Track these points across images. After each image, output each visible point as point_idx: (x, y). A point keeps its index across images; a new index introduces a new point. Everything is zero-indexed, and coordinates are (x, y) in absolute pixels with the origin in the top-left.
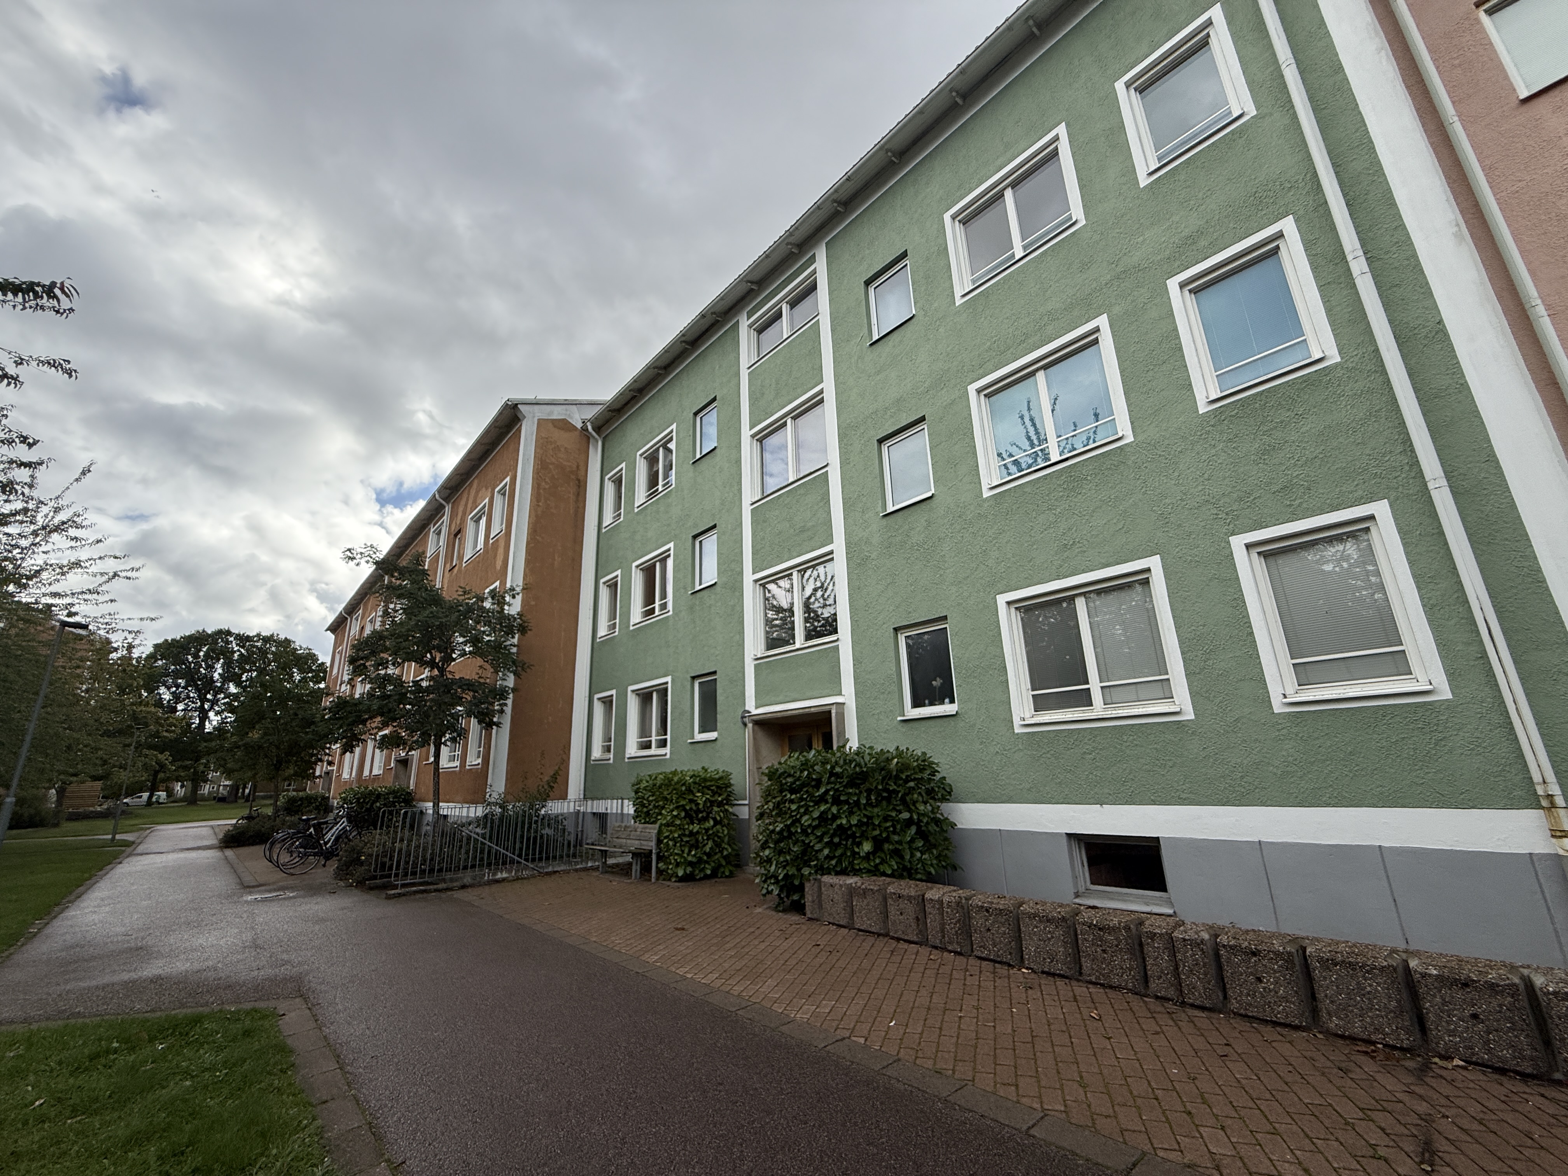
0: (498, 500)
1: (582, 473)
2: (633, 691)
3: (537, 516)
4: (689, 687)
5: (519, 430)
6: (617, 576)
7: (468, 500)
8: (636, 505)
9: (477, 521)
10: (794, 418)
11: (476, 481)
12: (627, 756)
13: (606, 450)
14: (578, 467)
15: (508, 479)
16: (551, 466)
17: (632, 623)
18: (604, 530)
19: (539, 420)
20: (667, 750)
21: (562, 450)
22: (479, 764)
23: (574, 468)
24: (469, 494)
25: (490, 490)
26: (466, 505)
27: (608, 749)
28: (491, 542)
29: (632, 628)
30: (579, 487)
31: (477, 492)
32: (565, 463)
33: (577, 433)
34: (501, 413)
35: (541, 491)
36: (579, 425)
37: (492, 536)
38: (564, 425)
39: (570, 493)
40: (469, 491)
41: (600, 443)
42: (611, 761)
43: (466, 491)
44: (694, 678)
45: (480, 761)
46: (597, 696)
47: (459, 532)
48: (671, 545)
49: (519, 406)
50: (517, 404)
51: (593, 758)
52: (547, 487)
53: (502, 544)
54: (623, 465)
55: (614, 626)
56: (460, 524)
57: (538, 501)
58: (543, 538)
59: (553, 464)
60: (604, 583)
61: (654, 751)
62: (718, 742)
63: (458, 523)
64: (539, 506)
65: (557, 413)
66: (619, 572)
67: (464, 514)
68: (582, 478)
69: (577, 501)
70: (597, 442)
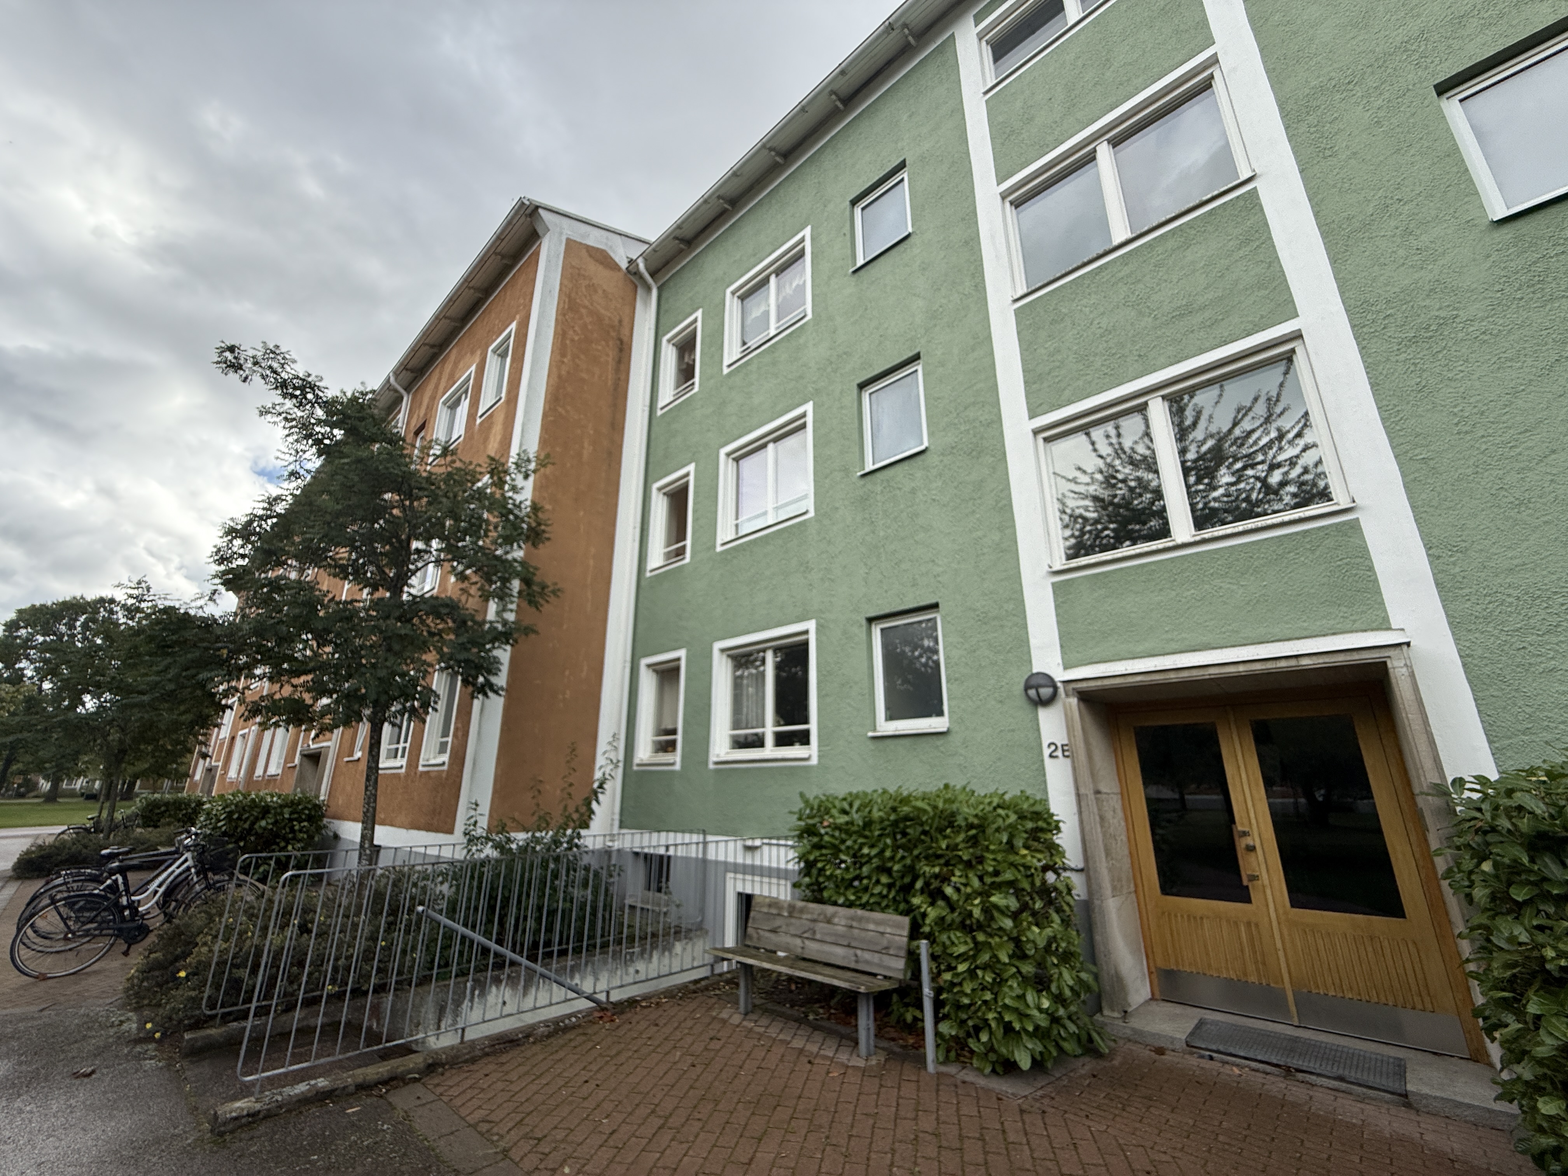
0: (492, 363)
1: (626, 332)
2: (723, 650)
3: (560, 377)
4: (863, 636)
5: (537, 254)
6: (687, 475)
7: (440, 379)
8: (726, 362)
9: (453, 406)
10: (1115, 143)
11: (455, 351)
12: (713, 758)
13: (663, 302)
14: (620, 321)
15: (513, 326)
16: (583, 311)
17: (719, 541)
18: (659, 413)
19: (568, 240)
20: (811, 752)
21: (600, 292)
22: (444, 764)
23: (616, 323)
24: (441, 373)
25: (479, 352)
26: (437, 387)
27: (668, 747)
28: (479, 421)
29: (719, 549)
30: (621, 350)
31: (456, 364)
32: (603, 311)
33: (621, 275)
34: (509, 223)
35: (568, 342)
36: (624, 265)
37: (480, 414)
38: (603, 258)
39: (608, 355)
40: (443, 367)
41: (655, 292)
42: (677, 767)
43: (438, 370)
44: (871, 620)
45: (445, 758)
46: (644, 662)
47: (422, 427)
48: (809, 407)
49: (541, 211)
50: (537, 207)
51: (636, 761)
52: (576, 338)
53: (500, 419)
54: (699, 314)
55: (680, 553)
56: (426, 414)
57: (563, 355)
58: (567, 411)
59: (586, 307)
60: (660, 489)
61: (770, 750)
62: (950, 738)
63: (422, 414)
64: (563, 362)
65: (594, 239)
66: (691, 468)
67: (434, 399)
68: (625, 339)
69: (617, 370)
70: (649, 289)
